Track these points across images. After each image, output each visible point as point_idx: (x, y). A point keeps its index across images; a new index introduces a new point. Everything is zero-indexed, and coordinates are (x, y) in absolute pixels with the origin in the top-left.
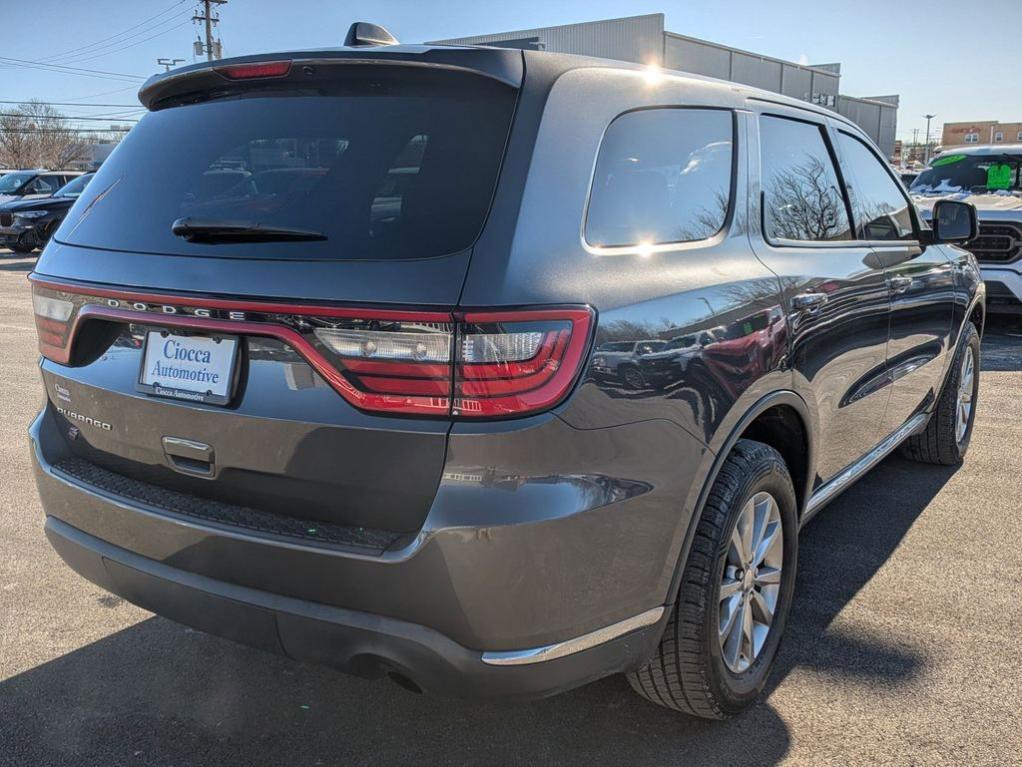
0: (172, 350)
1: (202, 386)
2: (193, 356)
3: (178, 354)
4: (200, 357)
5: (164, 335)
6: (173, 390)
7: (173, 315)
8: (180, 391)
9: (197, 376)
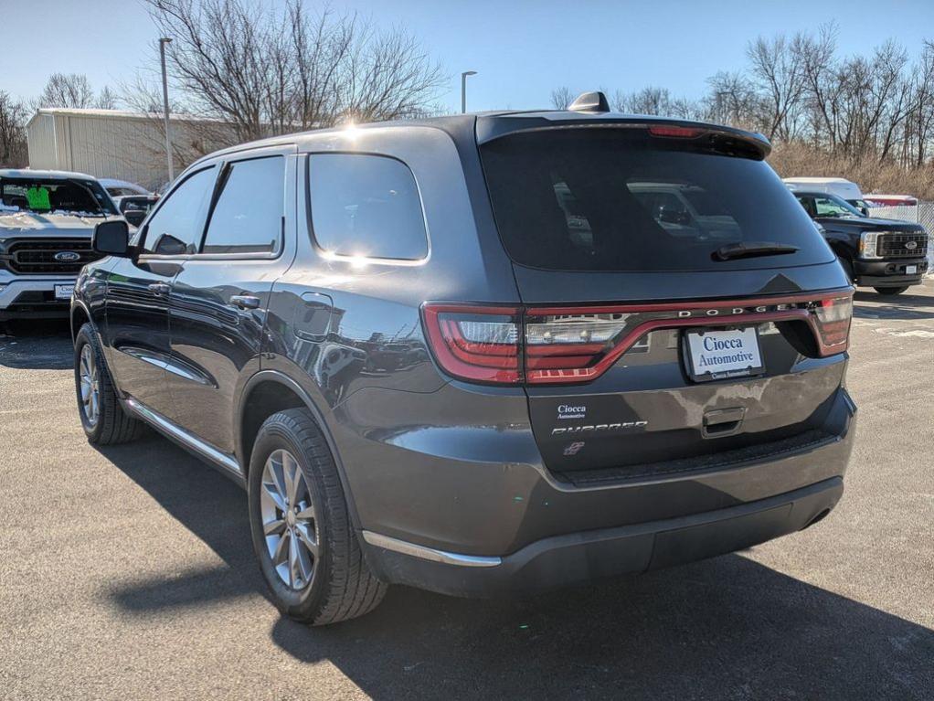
0: (711, 343)
1: (743, 364)
2: (729, 345)
3: (717, 346)
4: (735, 344)
5: (701, 334)
6: (726, 372)
7: (741, 314)
8: (730, 372)
9: (737, 358)
